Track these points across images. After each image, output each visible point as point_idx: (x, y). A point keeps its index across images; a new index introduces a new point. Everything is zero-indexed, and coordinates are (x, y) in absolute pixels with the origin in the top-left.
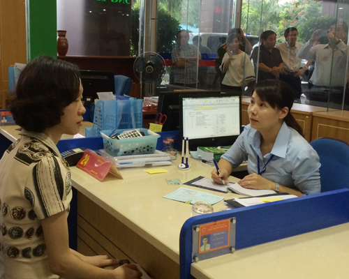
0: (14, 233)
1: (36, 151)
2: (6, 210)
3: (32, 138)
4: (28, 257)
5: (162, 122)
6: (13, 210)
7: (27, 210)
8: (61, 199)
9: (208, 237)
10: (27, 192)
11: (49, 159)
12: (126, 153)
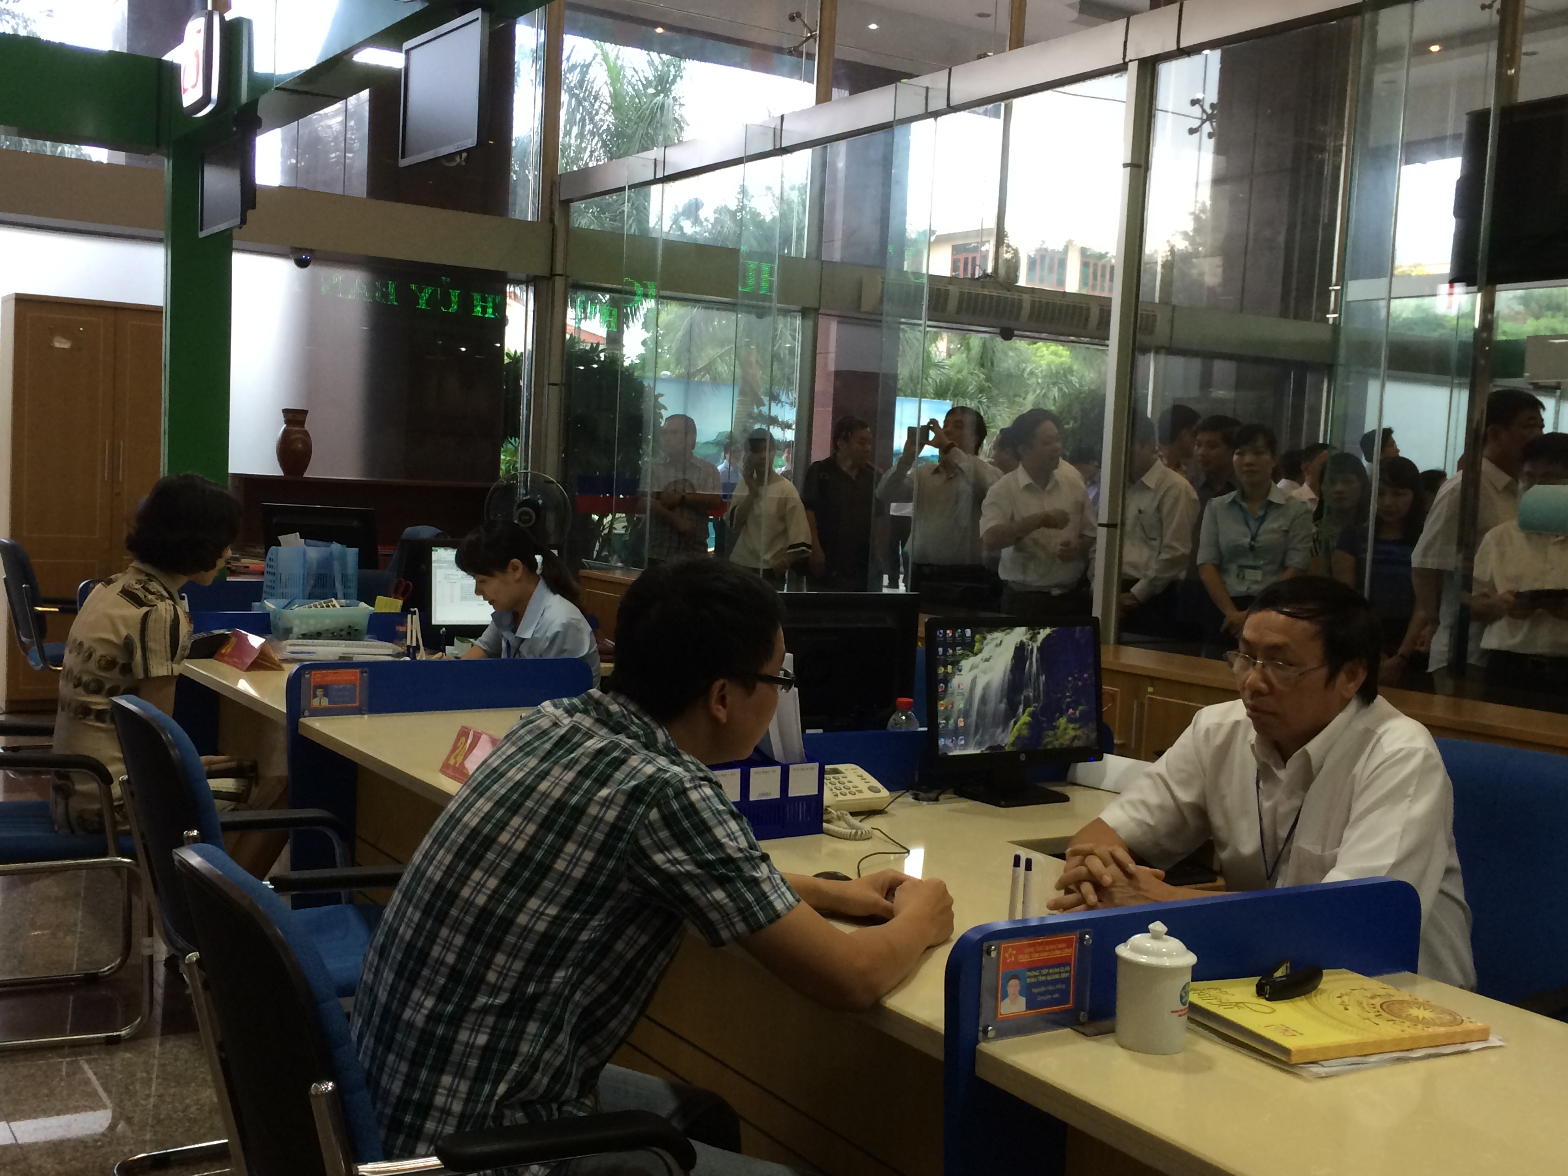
0: (93, 686)
1: (152, 593)
2: (90, 655)
3: (147, 575)
4: (103, 721)
5: (403, 596)
6: (102, 656)
7: (121, 661)
8: (172, 660)
9: (326, 689)
10: (128, 639)
11: (168, 607)
12: (304, 636)
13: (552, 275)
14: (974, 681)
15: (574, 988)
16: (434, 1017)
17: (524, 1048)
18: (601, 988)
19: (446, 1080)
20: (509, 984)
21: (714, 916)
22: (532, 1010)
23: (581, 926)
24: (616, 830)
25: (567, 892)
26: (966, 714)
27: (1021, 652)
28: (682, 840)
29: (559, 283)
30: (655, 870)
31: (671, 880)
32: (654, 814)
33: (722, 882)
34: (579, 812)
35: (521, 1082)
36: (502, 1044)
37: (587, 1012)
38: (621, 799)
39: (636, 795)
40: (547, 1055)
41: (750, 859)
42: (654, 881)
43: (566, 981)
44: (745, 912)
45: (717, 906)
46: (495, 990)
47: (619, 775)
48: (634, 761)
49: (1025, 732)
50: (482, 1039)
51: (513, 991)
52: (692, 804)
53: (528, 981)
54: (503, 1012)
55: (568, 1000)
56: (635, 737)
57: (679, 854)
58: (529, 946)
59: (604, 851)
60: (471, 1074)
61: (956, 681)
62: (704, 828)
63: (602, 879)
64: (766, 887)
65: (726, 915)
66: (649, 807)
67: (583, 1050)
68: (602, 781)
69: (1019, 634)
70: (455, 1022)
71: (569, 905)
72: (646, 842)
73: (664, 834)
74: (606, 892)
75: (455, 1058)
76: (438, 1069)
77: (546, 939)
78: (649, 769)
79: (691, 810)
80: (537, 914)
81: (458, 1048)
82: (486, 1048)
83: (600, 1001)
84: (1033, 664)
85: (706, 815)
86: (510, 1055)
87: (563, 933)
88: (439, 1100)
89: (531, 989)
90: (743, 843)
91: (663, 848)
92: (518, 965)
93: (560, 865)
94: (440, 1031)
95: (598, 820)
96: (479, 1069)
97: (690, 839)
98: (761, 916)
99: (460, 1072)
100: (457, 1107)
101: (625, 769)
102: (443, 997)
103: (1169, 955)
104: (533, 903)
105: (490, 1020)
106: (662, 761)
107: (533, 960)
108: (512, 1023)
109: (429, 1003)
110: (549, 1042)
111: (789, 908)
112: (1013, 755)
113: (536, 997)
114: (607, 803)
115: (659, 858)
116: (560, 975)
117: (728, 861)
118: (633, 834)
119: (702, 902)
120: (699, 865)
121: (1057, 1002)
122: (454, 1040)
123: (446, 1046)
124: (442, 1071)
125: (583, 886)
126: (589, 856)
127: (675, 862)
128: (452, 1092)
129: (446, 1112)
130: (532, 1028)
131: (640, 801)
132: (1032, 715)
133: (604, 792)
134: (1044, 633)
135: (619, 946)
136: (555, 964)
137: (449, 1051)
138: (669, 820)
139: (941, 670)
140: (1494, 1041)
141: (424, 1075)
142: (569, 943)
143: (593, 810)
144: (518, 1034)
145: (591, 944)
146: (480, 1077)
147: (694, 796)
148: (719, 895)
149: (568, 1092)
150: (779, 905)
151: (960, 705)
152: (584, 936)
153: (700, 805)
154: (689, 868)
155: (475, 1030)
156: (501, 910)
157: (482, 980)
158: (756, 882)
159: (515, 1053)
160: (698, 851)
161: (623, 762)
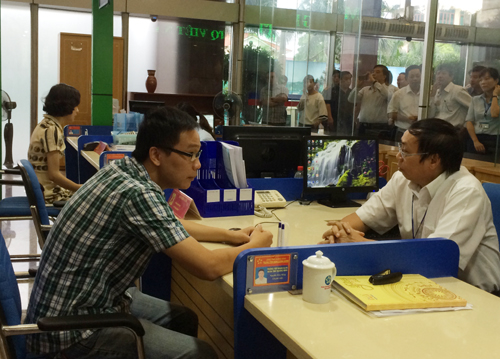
4: (40, 170)
7: (41, 148)
12: (122, 144)
13: (239, 22)
14: (323, 160)
15: (104, 266)
16: (51, 274)
17: (85, 287)
18: (116, 267)
19: (55, 297)
20: (77, 263)
21: (152, 242)
22: (88, 274)
23: (104, 243)
24: (116, 208)
25: (98, 230)
26: (320, 172)
27: (343, 150)
28: (140, 212)
29: (241, 24)
30: (130, 223)
31: (136, 227)
32: (130, 202)
33: (155, 229)
34: (104, 200)
35: (84, 300)
36: (76, 286)
37: (112, 276)
38: (118, 196)
39: (124, 195)
40: (94, 291)
41: (167, 221)
42: (130, 228)
43: (100, 264)
44: (163, 240)
45: (152, 237)
46: (72, 266)
47: (119, 187)
48: (126, 182)
49: (345, 180)
50: (68, 283)
51: (79, 266)
52: (145, 199)
53: (85, 262)
54: (76, 274)
55: (102, 270)
56: (130, 173)
57: (139, 218)
58: (84, 250)
59: (112, 215)
60: (64, 295)
61: (315, 160)
62: (149, 208)
63: (111, 226)
64: (173, 232)
65: (156, 242)
66: (128, 199)
67: (113, 289)
68: (113, 190)
69: (343, 142)
70: (59, 276)
71: (99, 235)
72: (127, 213)
73: (134, 210)
74: (114, 231)
75: (58, 289)
76: (52, 293)
77: (90, 247)
78: (131, 185)
79: (144, 201)
80: (87, 238)
81: (59, 286)
82: (70, 287)
83: (117, 271)
84: (349, 154)
85: (150, 203)
86: (79, 290)
87: (97, 246)
88: (52, 305)
89: (86, 266)
90: (165, 214)
91: (133, 215)
92: (81, 257)
93: (96, 220)
94: (53, 279)
95: (110, 204)
96: (67, 294)
97: (143, 212)
98: (169, 242)
99: (60, 295)
100: (59, 308)
101: (122, 185)
102: (54, 267)
103: (323, 264)
104: (86, 234)
105: (71, 277)
106: (137, 183)
107: (86, 255)
108: (80, 278)
109: (50, 269)
110: (94, 286)
111: (182, 240)
112: (340, 189)
113: (89, 269)
114: (113, 197)
115: (131, 219)
116: (98, 261)
117: (158, 221)
118: (123, 210)
119: (147, 236)
120: (146, 222)
121: (280, 281)
122: (58, 283)
123: (55, 285)
124: (53, 294)
125: (104, 228)
126: (106, 217)
127: (137, 221)
128: (57, 302)
129: (54, 309)
130: (88, 280)
131: (125, 197)
132: (348, 174)
133: (113, 193)
134: (354, 142)
135: (122, 252)
136: (95, 257)
137: (56, 287)
138: (135, 205)
139: (309, 155)
140: (468, 306)
141: (47, 295)
142: (100, 250)
143: (108, 200)
144: (82, 282)
145: (109, 251)
146: (68, 297)
147: (146, 196)
148: (153, 234)
149: (107, 304)
150: (177, 238)
151: (317, 168)
152: (106, 247)
153: (148, 200)
154: (142, 223)
155: (66, 280)
156: (75, 236)
157: (68, 262)
158: (168, 229)
159: (81, 289)
160: (146, 217)
161: (122, 182)
